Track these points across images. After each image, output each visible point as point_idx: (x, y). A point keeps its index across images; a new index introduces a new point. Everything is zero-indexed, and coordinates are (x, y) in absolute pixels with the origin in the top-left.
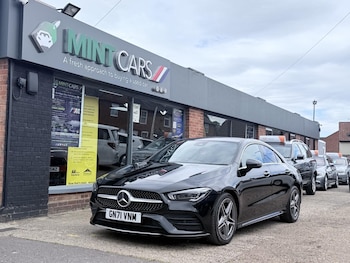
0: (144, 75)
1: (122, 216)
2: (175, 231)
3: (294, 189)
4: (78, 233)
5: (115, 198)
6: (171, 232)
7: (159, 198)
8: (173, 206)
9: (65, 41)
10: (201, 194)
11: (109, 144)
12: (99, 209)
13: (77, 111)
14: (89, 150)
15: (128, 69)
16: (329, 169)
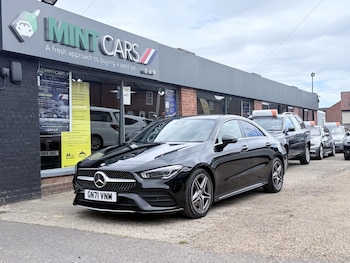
0: (131, 57)
1: (99, 196)
2: (149, 207)
3: (276, 161)
4: (63, 214)
5: (92, 179)
6: (145, 208)
7: (133, 177)
8: (146, 185)
9: (46, 29)
10: (173, 172)
11: (112, 126)
12: (80, 190)
13: (65, 97)
14: (82, 133)
15: (114, 53)
16: (326, 138)
